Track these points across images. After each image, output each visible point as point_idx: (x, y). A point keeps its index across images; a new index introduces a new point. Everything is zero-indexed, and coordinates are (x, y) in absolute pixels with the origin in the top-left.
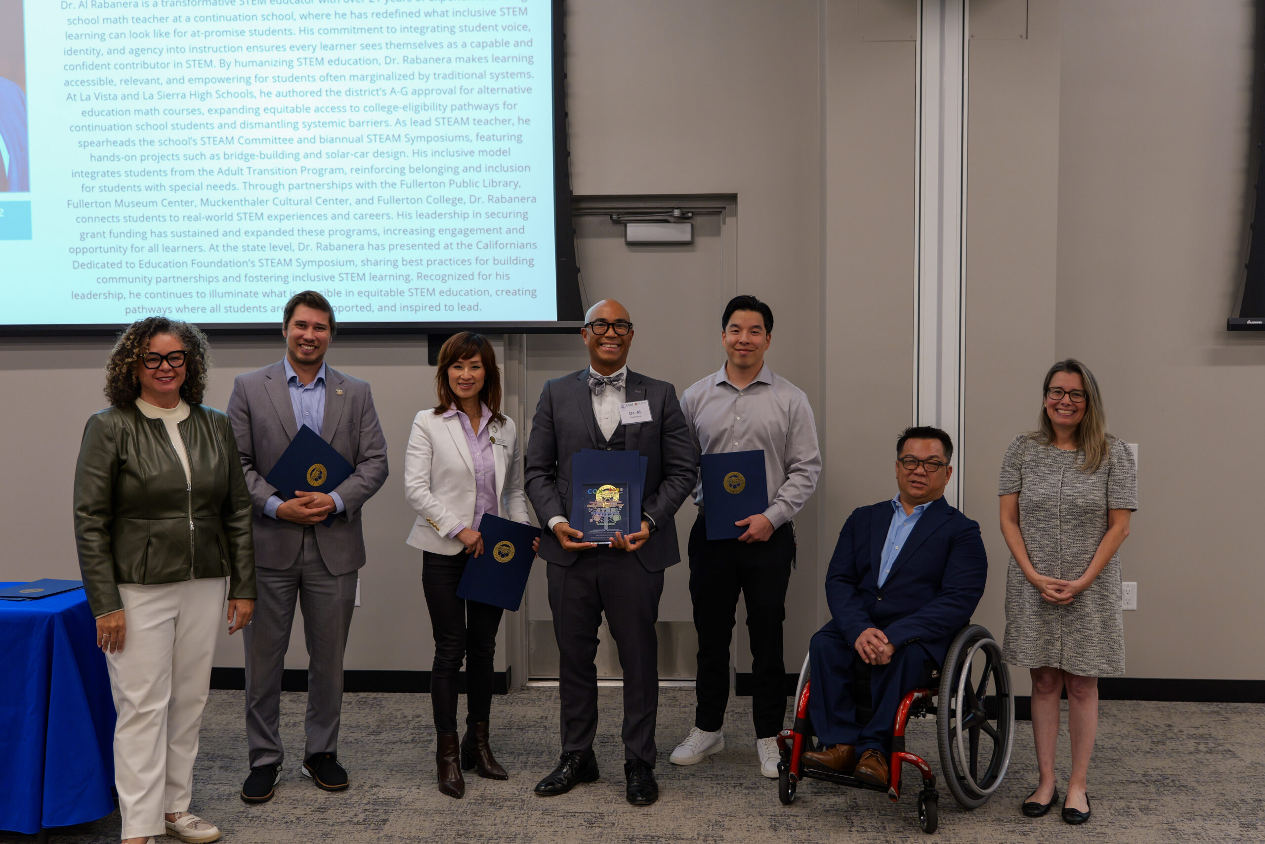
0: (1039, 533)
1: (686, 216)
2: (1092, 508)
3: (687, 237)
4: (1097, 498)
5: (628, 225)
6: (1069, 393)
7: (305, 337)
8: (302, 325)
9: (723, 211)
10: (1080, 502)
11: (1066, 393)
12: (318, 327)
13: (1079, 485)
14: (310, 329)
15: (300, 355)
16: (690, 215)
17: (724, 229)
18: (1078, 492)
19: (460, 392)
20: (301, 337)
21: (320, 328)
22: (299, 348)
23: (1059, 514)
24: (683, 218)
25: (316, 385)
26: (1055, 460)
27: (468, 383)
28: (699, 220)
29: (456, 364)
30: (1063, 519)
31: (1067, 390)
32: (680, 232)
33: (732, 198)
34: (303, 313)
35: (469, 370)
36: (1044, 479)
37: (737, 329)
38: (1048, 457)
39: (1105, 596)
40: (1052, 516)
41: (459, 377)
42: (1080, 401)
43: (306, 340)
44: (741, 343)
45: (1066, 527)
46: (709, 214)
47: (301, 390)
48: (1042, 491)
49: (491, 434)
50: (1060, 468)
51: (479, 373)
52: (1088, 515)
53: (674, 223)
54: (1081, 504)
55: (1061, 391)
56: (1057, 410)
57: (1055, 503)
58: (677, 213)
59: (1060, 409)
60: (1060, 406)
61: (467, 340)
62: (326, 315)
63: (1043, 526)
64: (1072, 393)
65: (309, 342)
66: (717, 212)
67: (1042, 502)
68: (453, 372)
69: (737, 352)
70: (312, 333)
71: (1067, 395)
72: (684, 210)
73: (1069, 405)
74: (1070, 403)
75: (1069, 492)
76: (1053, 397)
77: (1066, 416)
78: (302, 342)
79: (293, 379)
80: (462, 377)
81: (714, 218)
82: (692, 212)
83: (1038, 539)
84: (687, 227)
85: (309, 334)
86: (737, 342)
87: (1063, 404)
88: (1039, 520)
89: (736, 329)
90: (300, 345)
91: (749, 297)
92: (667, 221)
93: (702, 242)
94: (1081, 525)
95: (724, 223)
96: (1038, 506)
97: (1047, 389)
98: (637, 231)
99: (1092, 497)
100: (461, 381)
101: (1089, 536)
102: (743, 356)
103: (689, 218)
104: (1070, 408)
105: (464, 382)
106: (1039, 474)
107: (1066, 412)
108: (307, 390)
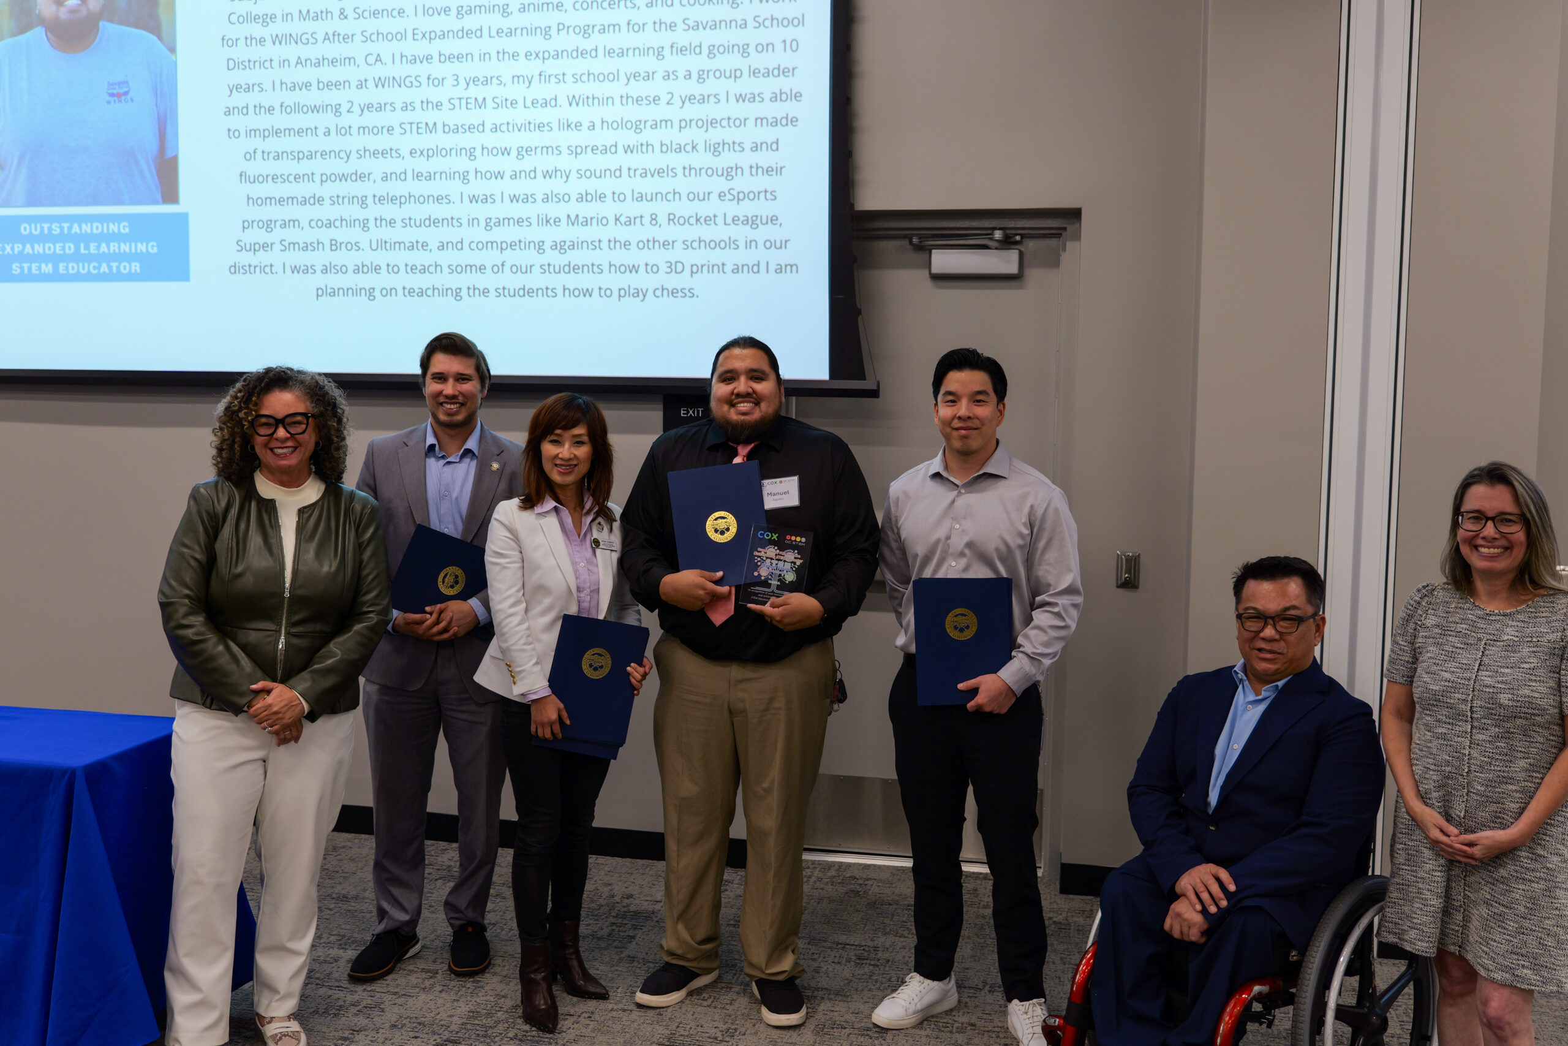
0: (1436, 743)
1: (1012, 240)
2: (1526, 710)
3: (1013, 268)
4: (1537, 695)
5: (933, 251)
6: (1493, 519)
7: (444, 393)
8: (441, 377)
9: (1064, 234)
10: (1504, 698)
11: (1488, 519)
12: (461, 378)
13: (1507, 671)
14: (451, 381)
15: (442, 417)
16: (1018, 238)
17: (1065, 258)
18: (1502, 682)
19: (556, 476)
20: (440, 393)
21: (463, 379)
22: (441, 408)
23: (1469, 714)
24: (1007, 243)
25: (462, 456)
26: (1473, 625)
27: (569, 465)
28: (1031, 245)
29: (553, 437)
30: (1476, 724)
31: (1490, 514)
32: (1004, 262)
33: (1075, 214)
34: (442, 362)
35: (571, 446)
36: (1452, 656)
37: (954, 399)
38: (1464, 620)
39: (1540, 856)
40: (1459, 716)
41: (556, 456)
42: (1517, 533)
43: (446, 397)
44: (959, 418)
45: (1480, 737)
46: (1045, 236)
47: (442, 462)
48: (1447, 675)
49: (596, 534)
50: (1480, 639)
51: (583, 451)
52: (1519, 722)
53: (996, 249)
54: (1506, 702)
55: (1480, 516)
56: (1476, 547)
57: (1464, 697)
58: (998, 235)
59: (1482, 546)
60: (1480, 542)
61: (569, 404)
62: (472, 362)
63: (1444, 731)
64: (1500, 518)
65: (452, 399)
66: (1057, 234)
67: (1445, 693)
68: (548, 449)
69: (955, 433)
70: (454, 386)
71: (1490, 524)
72: (1008, 232)
73: (1495, 539)
74: (1497, 536)
75: (1489, 681)
76: (1468, 526)
77: (1491, 558)
78: (442, 399)
79: (432, 447)
80: (560, 456)
81: (1053, 242)
82: (1023, 236)
83: (1434, 751)
84: (1013, 255)
85: (449, 388)
86: (954, 418)
87: (1484, 538)
88: (1439, 721)
89: (950, 398)
90: (441, 404)
91: (967, 350)
92: (985, 247)
93: (1033, 275)
94: (1508, 735)
95: (1064, 249)
96: (1436, 701)
97: (1457, 511)
98: (944, 260)
99: (1527, 692)
100: (558, 462)
101: (1519, 755)
102: (964, 438)
103: (1016, 243)
104: (1497, 543)
105: (563, 463)
106: (1446, 648)
107: (1492, 550)
108: (449, 463)
